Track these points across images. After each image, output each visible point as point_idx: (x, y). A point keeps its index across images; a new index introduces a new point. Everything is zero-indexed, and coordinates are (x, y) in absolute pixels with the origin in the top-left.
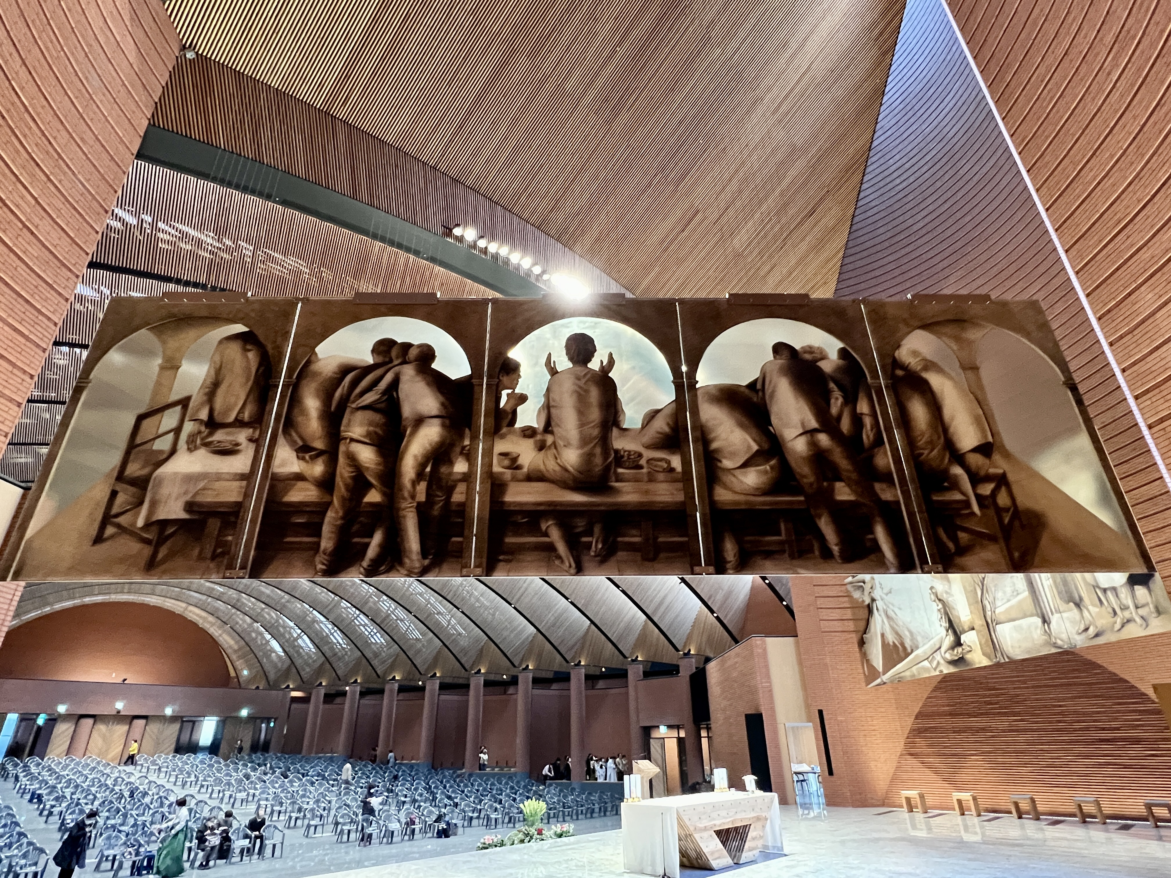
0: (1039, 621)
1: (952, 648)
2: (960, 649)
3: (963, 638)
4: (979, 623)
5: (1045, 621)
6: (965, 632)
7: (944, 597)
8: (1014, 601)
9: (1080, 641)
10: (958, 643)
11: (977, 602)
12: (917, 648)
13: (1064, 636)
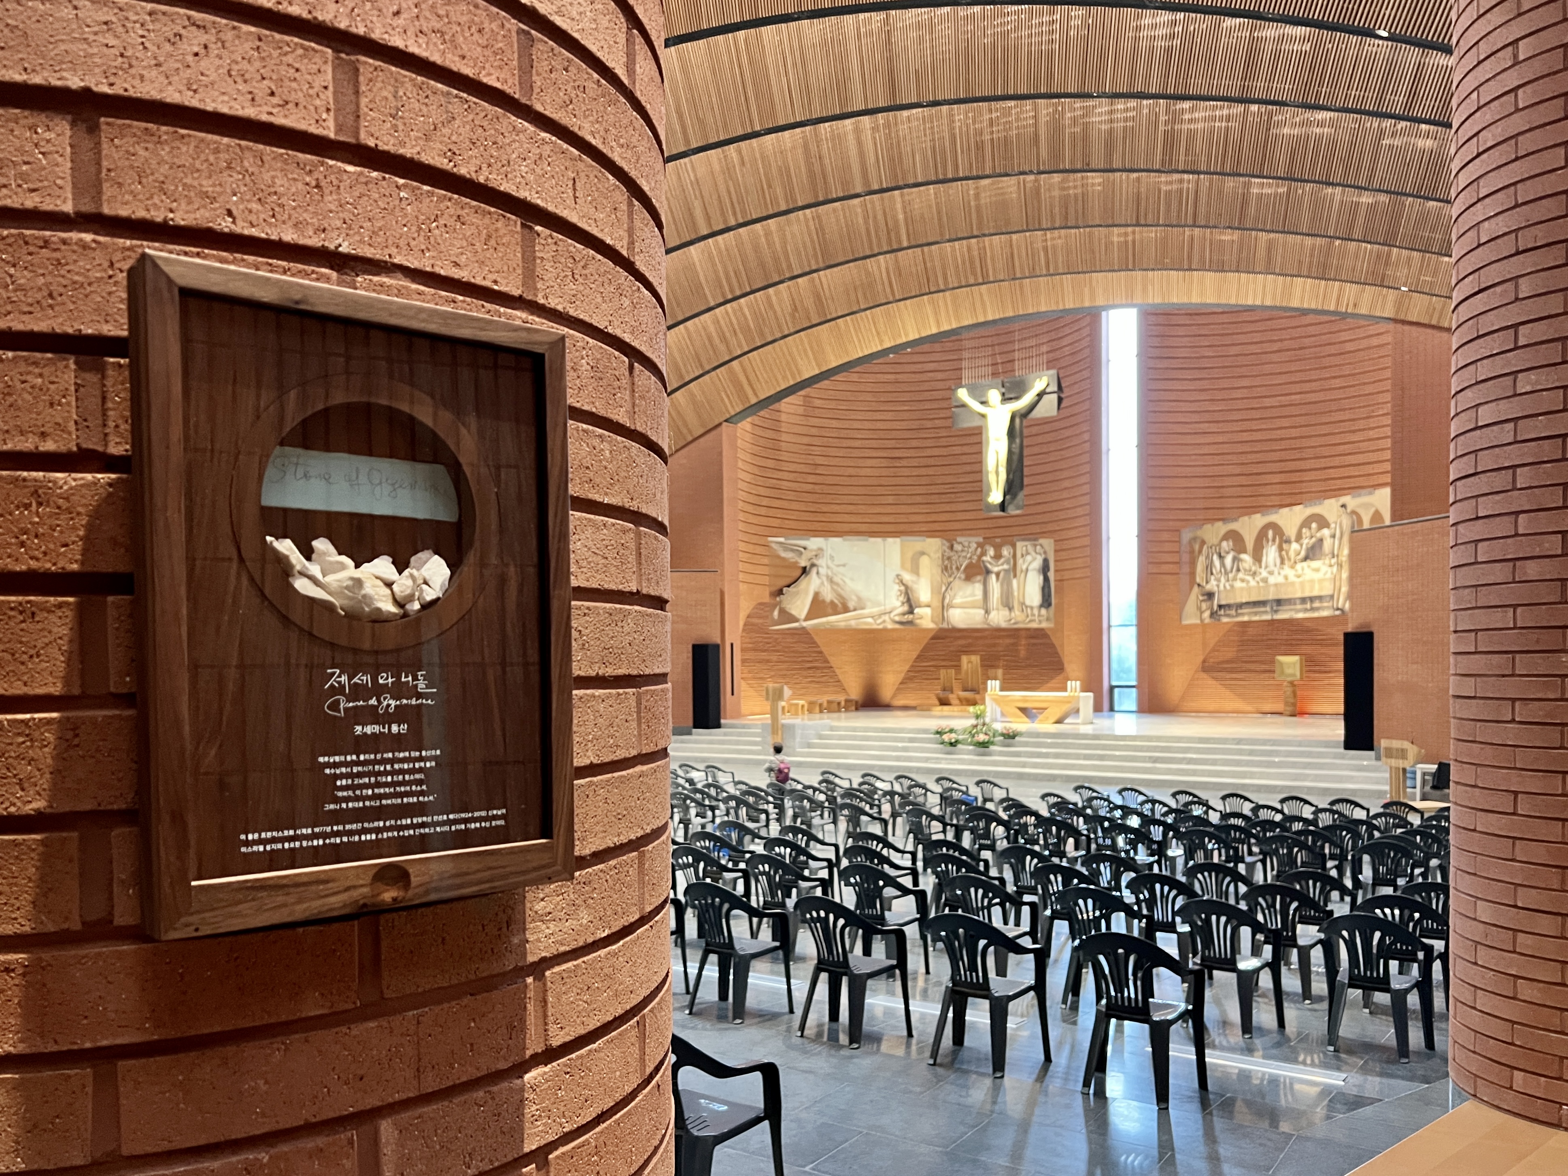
0: (982, 612)
1: (904, 614)
2: (911, 616)
3: (916, 611)
4: (937, 603)
5: (987, 612)
6: (920, 606)
7: (910, 584)
8: (969, 599)
9: (1004, 625)
10: (911, 612)
11: (939, 593)
12: (863, 608)
13: (996, 621)
